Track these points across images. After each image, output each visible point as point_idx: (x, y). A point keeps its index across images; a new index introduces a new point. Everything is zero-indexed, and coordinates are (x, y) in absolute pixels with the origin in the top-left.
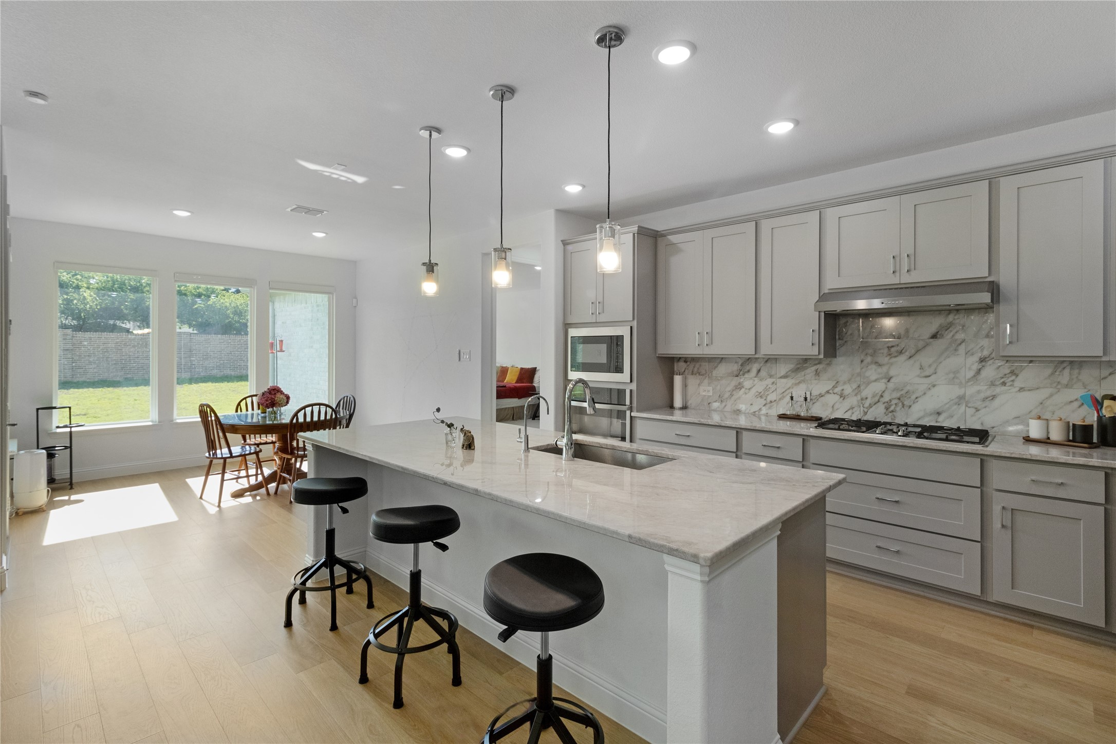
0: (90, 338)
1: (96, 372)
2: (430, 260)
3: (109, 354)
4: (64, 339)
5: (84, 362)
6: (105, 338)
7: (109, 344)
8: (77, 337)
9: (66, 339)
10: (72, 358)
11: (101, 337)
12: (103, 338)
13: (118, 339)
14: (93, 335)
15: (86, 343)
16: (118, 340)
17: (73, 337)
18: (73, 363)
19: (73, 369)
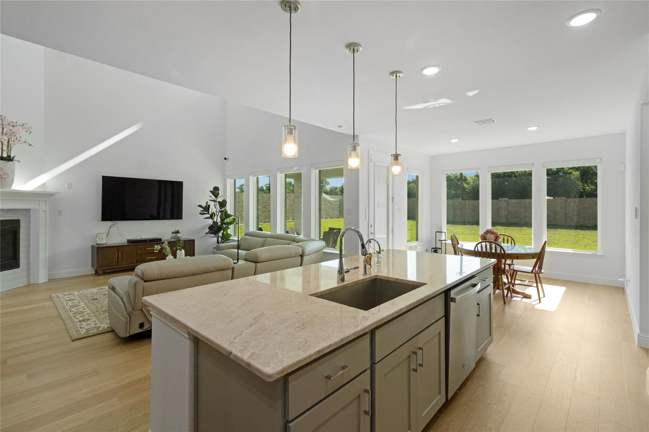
0: (575, 201)
1: (578, 221)
2: (396, 153)
3: (585, 210)
5: (571, 215)
6: (582, 201)
7: (585, 204)
8: (567, 201)
9: (562, 202)
11: (581, 201)
13: (591, 201)
15: (572, 204)
17: (565, 201)
18: (565, 215)
19: (566, 218)
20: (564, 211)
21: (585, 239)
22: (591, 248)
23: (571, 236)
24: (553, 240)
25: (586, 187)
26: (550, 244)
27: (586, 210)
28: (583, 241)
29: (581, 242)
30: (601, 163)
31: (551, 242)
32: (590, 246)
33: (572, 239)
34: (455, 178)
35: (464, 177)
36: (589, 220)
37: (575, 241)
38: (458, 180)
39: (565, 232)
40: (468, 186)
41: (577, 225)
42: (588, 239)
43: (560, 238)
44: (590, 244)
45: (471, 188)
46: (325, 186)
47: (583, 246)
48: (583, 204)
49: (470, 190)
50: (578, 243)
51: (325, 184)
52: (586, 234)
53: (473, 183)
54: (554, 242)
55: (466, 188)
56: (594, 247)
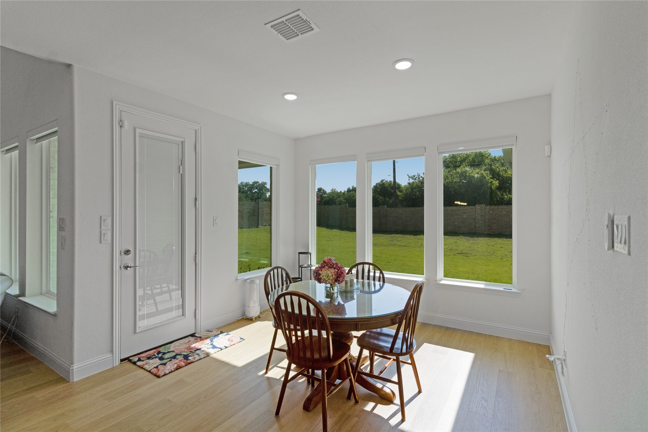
0: (493, 209)
1: (496, 229)
4: (481, 210)
5: (490, 223)
7: (503, 212)
8: (487, 209)
9: (482, 210)
10: (485, 220)
12: (500, 209)
14: (495, 207)
15: (491, 212)
16: (507, 210)
17: (485, 208)
18: (485, 223)
19: (485, 226)
20: (483, 219)
21: (502, 249)
22: (508, 260)
23: (489, 246)
24: (472, 251)
25: (505, 196)
26: (468, 256)
27: (504, 217)
28: (500, 252)
29: (498, 253)
30: (516, 144)
31: (468, 254)
32: (507, 257)
33: (490, 250)
34: (389, 186)
35: (398, 185)
36: (507, 228)
37: (493, 252)
38: (392, 188)
39: (484, 242)
40: (401, 193)
41: (496, 233)
42: (505, 249)
43: (479, 248)
44: (507, 255)
45: (403, 196)
46: (265, 193)
47: (500, 258)
48: (501, 212)
49: (403, 198)
50: (496, 254)
51: (265, 191)
52: (504, 243)
53: (406, 191)
54: (472, 254)
55: (399, 196)
56: (510, 259)
